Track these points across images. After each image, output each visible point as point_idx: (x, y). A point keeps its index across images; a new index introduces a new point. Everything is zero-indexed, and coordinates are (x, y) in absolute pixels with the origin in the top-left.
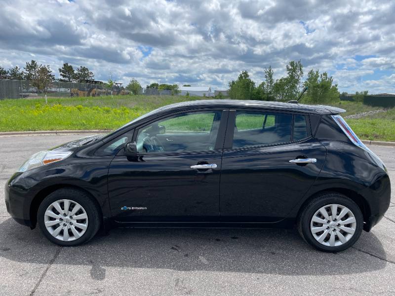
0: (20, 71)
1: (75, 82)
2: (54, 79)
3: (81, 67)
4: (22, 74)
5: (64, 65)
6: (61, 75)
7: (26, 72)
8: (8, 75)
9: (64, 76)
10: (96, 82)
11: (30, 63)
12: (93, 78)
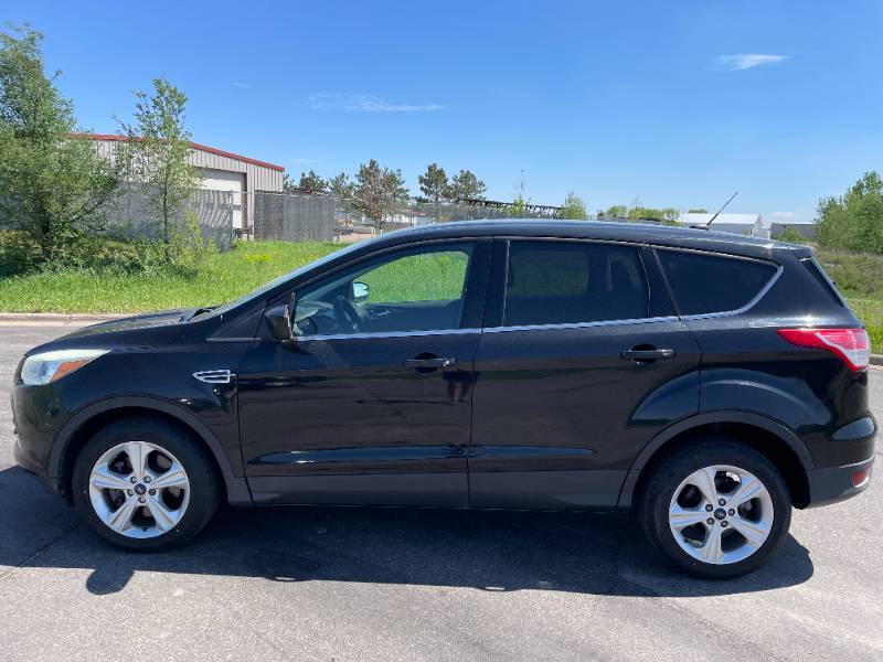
0: (348, 183)
1: (446, 204)
2: (407, 198)
3: (462, 171)
4: (350, 188)
5: (430, 169)
6: (422, 189)
7: (357, 183)
8: (328, 190)
9: (426, 192)
10: (487, 203)
11: (368, 166)
12: (483, 195)
